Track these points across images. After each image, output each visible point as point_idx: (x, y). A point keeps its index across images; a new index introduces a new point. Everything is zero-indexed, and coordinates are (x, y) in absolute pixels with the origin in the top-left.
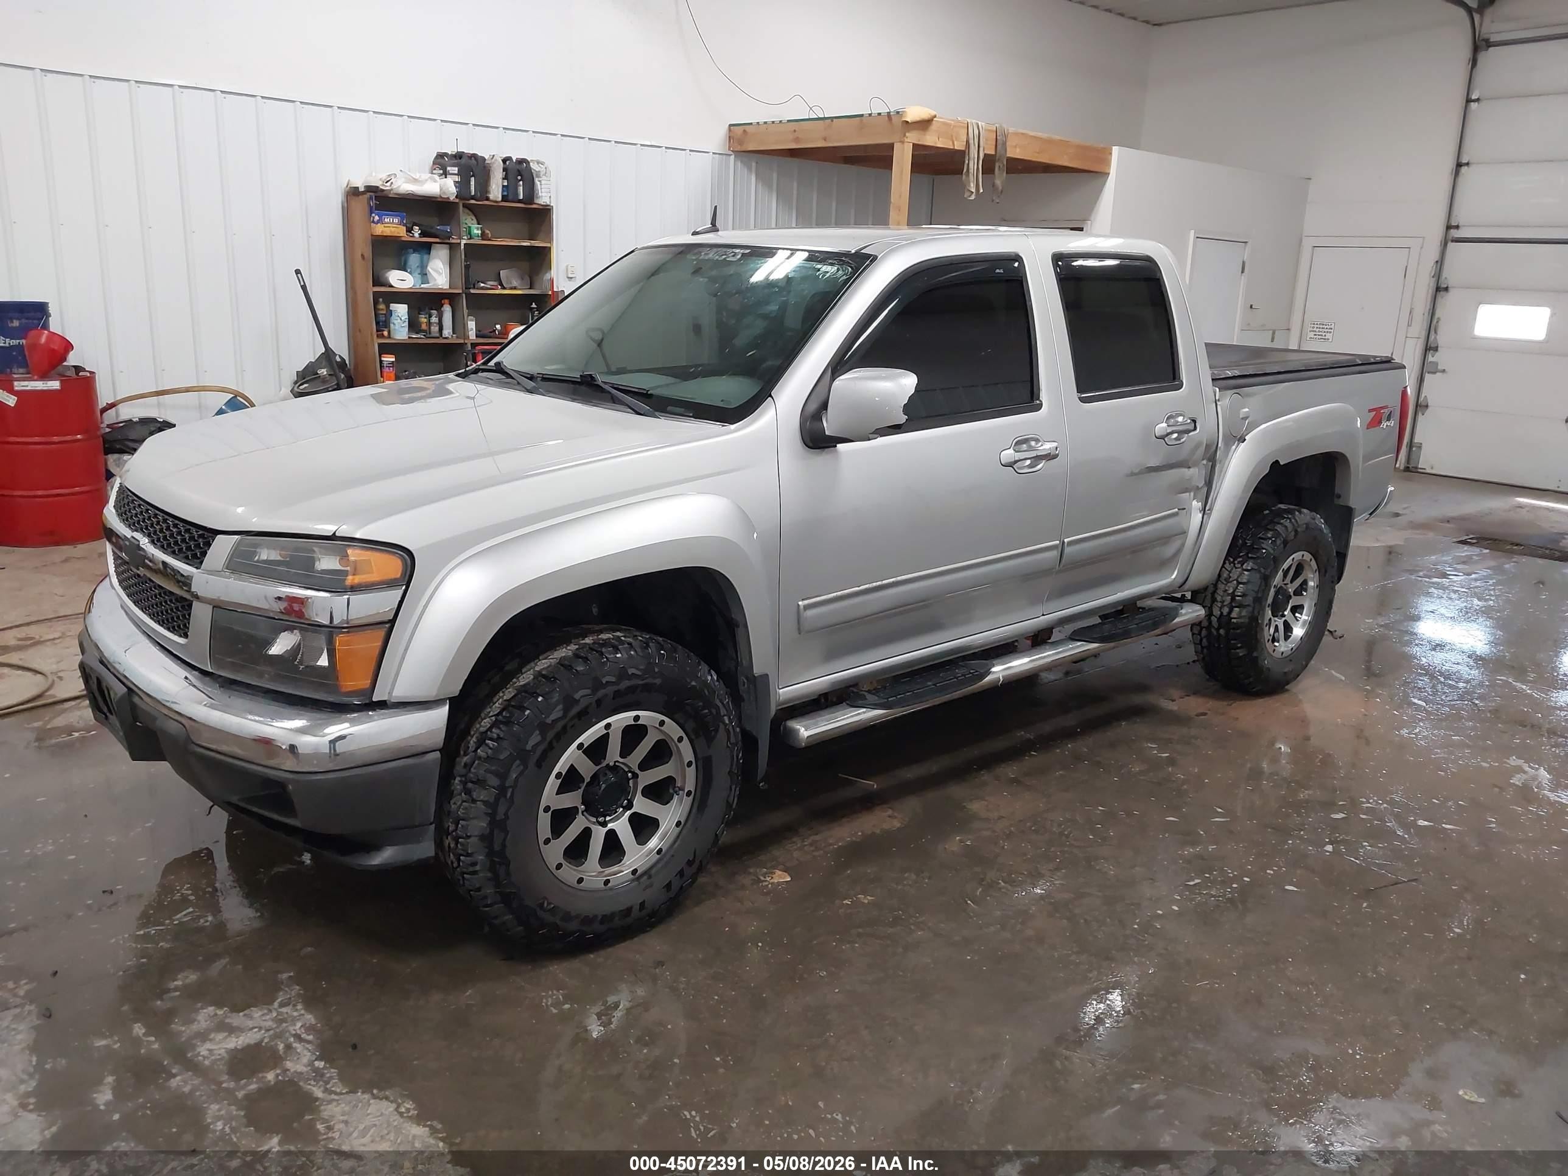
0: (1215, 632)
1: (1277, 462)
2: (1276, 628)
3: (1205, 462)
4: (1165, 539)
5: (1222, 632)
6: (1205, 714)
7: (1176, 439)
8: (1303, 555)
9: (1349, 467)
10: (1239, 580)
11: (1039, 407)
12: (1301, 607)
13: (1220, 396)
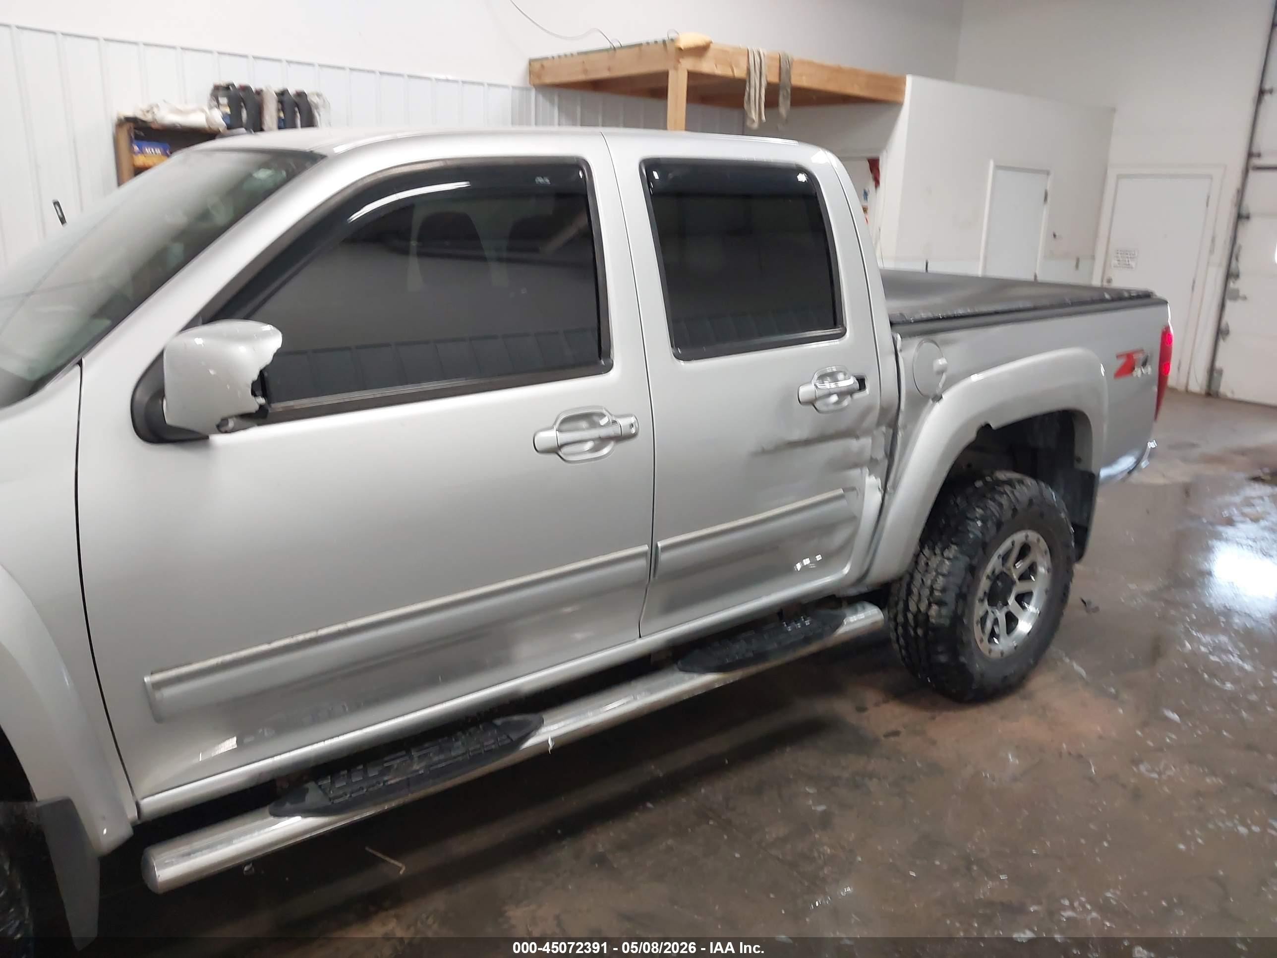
0: (912, 632)
1: (988, 426)
2: (996, 622)
3: (884, 429)
4: (826, 528)
5: (920, 632)
6: (896, 733)
7: (837, 403)
8: (1027, 537)
9: (1090, 425)
10: (939, 571)
11: (609, 368)
12: (1029, 594)
13: (902, 345)
